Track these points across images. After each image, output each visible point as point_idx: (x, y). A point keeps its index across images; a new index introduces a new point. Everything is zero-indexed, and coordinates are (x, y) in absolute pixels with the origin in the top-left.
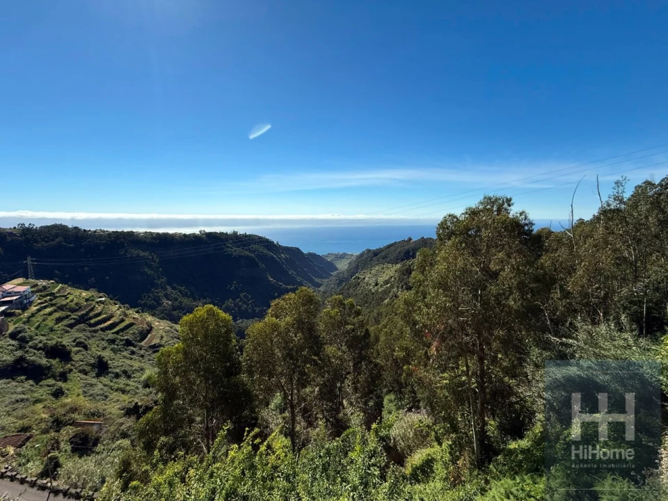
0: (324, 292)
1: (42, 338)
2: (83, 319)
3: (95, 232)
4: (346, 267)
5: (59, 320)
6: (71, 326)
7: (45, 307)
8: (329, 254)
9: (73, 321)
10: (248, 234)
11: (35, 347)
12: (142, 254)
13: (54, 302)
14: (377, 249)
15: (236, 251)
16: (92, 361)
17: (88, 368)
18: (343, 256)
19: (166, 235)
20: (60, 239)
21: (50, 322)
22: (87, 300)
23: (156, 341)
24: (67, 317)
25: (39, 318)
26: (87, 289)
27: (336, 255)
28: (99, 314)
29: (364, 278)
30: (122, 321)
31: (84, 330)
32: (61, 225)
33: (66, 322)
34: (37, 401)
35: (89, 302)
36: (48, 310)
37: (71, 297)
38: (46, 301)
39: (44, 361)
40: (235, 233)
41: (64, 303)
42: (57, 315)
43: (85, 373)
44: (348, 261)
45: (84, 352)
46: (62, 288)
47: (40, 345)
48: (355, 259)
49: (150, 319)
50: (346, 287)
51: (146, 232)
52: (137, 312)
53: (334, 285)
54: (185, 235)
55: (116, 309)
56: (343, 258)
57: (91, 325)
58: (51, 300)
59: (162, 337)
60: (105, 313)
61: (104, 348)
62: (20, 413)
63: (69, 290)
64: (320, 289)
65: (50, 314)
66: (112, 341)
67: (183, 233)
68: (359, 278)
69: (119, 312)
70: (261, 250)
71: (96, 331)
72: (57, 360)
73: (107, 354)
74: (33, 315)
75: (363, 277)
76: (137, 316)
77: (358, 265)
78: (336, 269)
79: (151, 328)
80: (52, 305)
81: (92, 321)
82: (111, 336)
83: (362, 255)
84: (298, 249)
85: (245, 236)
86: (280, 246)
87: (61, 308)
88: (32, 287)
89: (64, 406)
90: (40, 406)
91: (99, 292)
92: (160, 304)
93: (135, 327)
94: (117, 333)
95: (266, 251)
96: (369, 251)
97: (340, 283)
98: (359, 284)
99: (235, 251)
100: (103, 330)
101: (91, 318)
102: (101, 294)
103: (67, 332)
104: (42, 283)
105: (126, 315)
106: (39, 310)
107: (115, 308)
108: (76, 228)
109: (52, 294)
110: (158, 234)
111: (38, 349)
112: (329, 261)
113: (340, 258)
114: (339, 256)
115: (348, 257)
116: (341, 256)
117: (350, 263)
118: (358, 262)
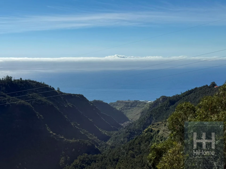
0: (112, 147)
4: (138, 117)
8: (118, 102)
10: (23, 79)
14: (174, 96)
18: (135, 104)
27: (126, 103)
29: (158, 131)
40: (9, 79)
44: (140, 110)
48: (148, 108)
50: (137, 142)
53: (124, 138)
56: (135, 106)
64: (107, 143)
68: (151, 131)
70: (39, 98)
75: (156, 130)
77: (151, 115)
78: (127, 119)
83: (156, 103)
84: (82, 96)
85: (21, 82)
86: (62, 93)
95: (44, 99)
96: (164, 98)
97: (130, 136)
98: (152, 138)
99: (9, 100)
112: (118, 110)
113: (131, 106)
114: (130, 104)
115: (140, 106)
116: (132, 104)
117: (143, 112)
118: (152, 112)
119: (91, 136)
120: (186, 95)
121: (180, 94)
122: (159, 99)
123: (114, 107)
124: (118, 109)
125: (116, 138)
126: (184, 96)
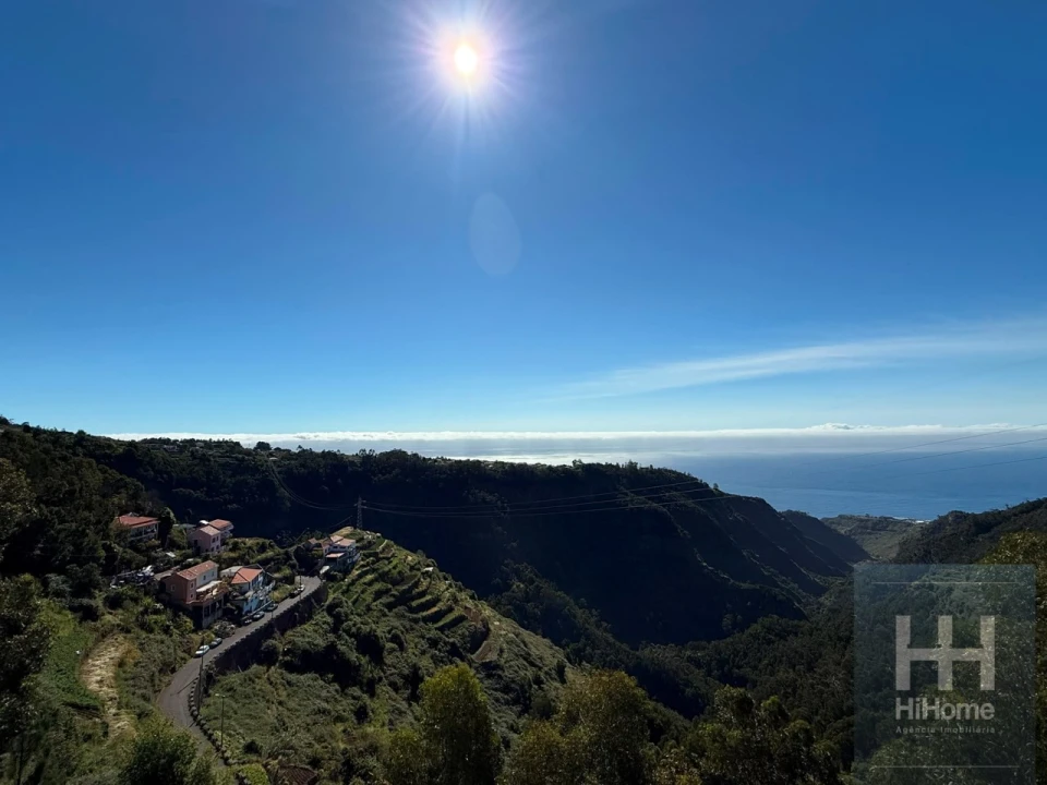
0: (833, 611)
1: (358, 619)
2: (404, 599)
3: (435, 461)
4: (892, 554)
5: (378, 595)
6: (390, 606)
7: (366, 573)
8: (842, 517)
9: (392, 599)
10: (655, 467)
11: (347, 632)
12: (489, 498)
13: (376, 566)
14: (986, 514)
15: (634, 501)
16: (406, 672)
17: (400, 682)
18: (883, 525)
19: (523, 466)
20: (397, 470)
21: (368, 597)
22: (412, 568)
23: (492, 657)
24: (387, 591)
25: (358, 588)
26: (414, 551)
27: (861, 521)
28: (423, 594)
30: (450, 610)
31: (403, 616)
32: (400, 451)
33: (385, 599)
34: (339, 719)
35: (414, 572)
36: (370, 577)
37: (395, 562)
38: (368, 564)
39: (353, 656)
40: (632, 466)
41: (386, 569)
42: (377, 586)
43: (396, 689)
44: (898, 539)
45: (398, 654)
46: (387, 546)
47: (354, 630)
48: (917, 535)
49: (487, 612)
51: (496, 462)
52: (472, 597)
54: (550, 468)
55: (444, 588)
56: (884, 529)
57: (412, 610)
58: (373, 563)
59: (502, 651)
60: (431, 593)
61: (423, 653)
62: (319, 730)
63: (395, 549)
64: (822, 599)
65: (370, 584)
66: (434, 643)
67: (548, 464)
69: (447, 594)
70: (683, 501)
71: (416, 621)
72: (367, 658)
73: (425, 662)
74: (353, 583)
76: (470, 604)
77: (927, 552)
78: (866, 556)
79: (488, 630)
80: (374, 571)
81: (414, 604)
82: (433, 634)
83: (940, 524)
84: (762, 501)
85: (651, 471)
86: (722, 494)
87: (383, 577)
88: (357, 542)
89: (364, 737)
90: (340, 727)
91: (428, 557)
92: (508, 587)
93: (465, 624)
94: (441, 629)
95: (690, 503)
96: (959, 517)
99: (632, 501)
100: (426, 620)
101: (413, 599)
102: (429, 561)
103: (385, 615)
104: (369, 536)
105: (456, 600)
106: (360, 576)
107: (443, 586)
108: (415, 455)
109: (375, 555)
110: (512, 465)
111: (351, 636)
112: (842, 535)
113: (873, 529)
114: (870, 524)
115: (895, 528)
116: (875, 524)
117: (904, 543)
118: (928, 544)
119: (783, 582)
120: (1022, 512)
121: (1005, 509)
122: (946, 517)
123: (833, 526)
124: (843, 532)
125: (841, 592)
126: (1015, 515)
